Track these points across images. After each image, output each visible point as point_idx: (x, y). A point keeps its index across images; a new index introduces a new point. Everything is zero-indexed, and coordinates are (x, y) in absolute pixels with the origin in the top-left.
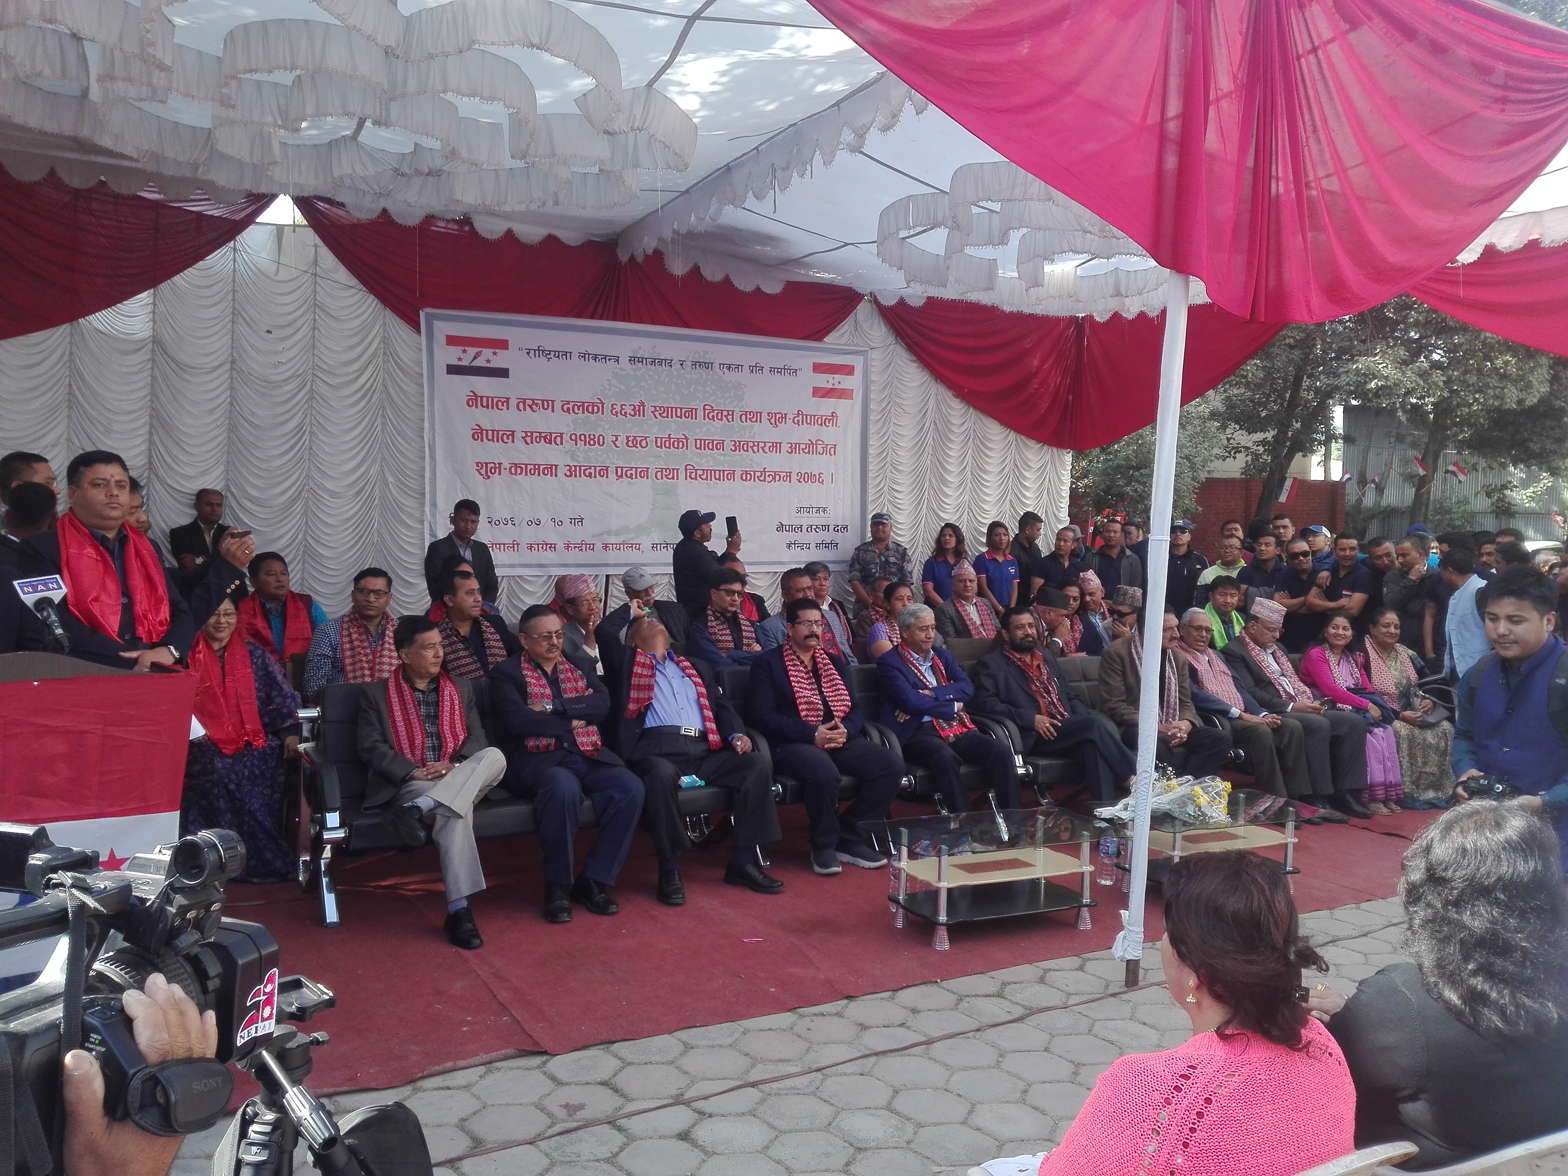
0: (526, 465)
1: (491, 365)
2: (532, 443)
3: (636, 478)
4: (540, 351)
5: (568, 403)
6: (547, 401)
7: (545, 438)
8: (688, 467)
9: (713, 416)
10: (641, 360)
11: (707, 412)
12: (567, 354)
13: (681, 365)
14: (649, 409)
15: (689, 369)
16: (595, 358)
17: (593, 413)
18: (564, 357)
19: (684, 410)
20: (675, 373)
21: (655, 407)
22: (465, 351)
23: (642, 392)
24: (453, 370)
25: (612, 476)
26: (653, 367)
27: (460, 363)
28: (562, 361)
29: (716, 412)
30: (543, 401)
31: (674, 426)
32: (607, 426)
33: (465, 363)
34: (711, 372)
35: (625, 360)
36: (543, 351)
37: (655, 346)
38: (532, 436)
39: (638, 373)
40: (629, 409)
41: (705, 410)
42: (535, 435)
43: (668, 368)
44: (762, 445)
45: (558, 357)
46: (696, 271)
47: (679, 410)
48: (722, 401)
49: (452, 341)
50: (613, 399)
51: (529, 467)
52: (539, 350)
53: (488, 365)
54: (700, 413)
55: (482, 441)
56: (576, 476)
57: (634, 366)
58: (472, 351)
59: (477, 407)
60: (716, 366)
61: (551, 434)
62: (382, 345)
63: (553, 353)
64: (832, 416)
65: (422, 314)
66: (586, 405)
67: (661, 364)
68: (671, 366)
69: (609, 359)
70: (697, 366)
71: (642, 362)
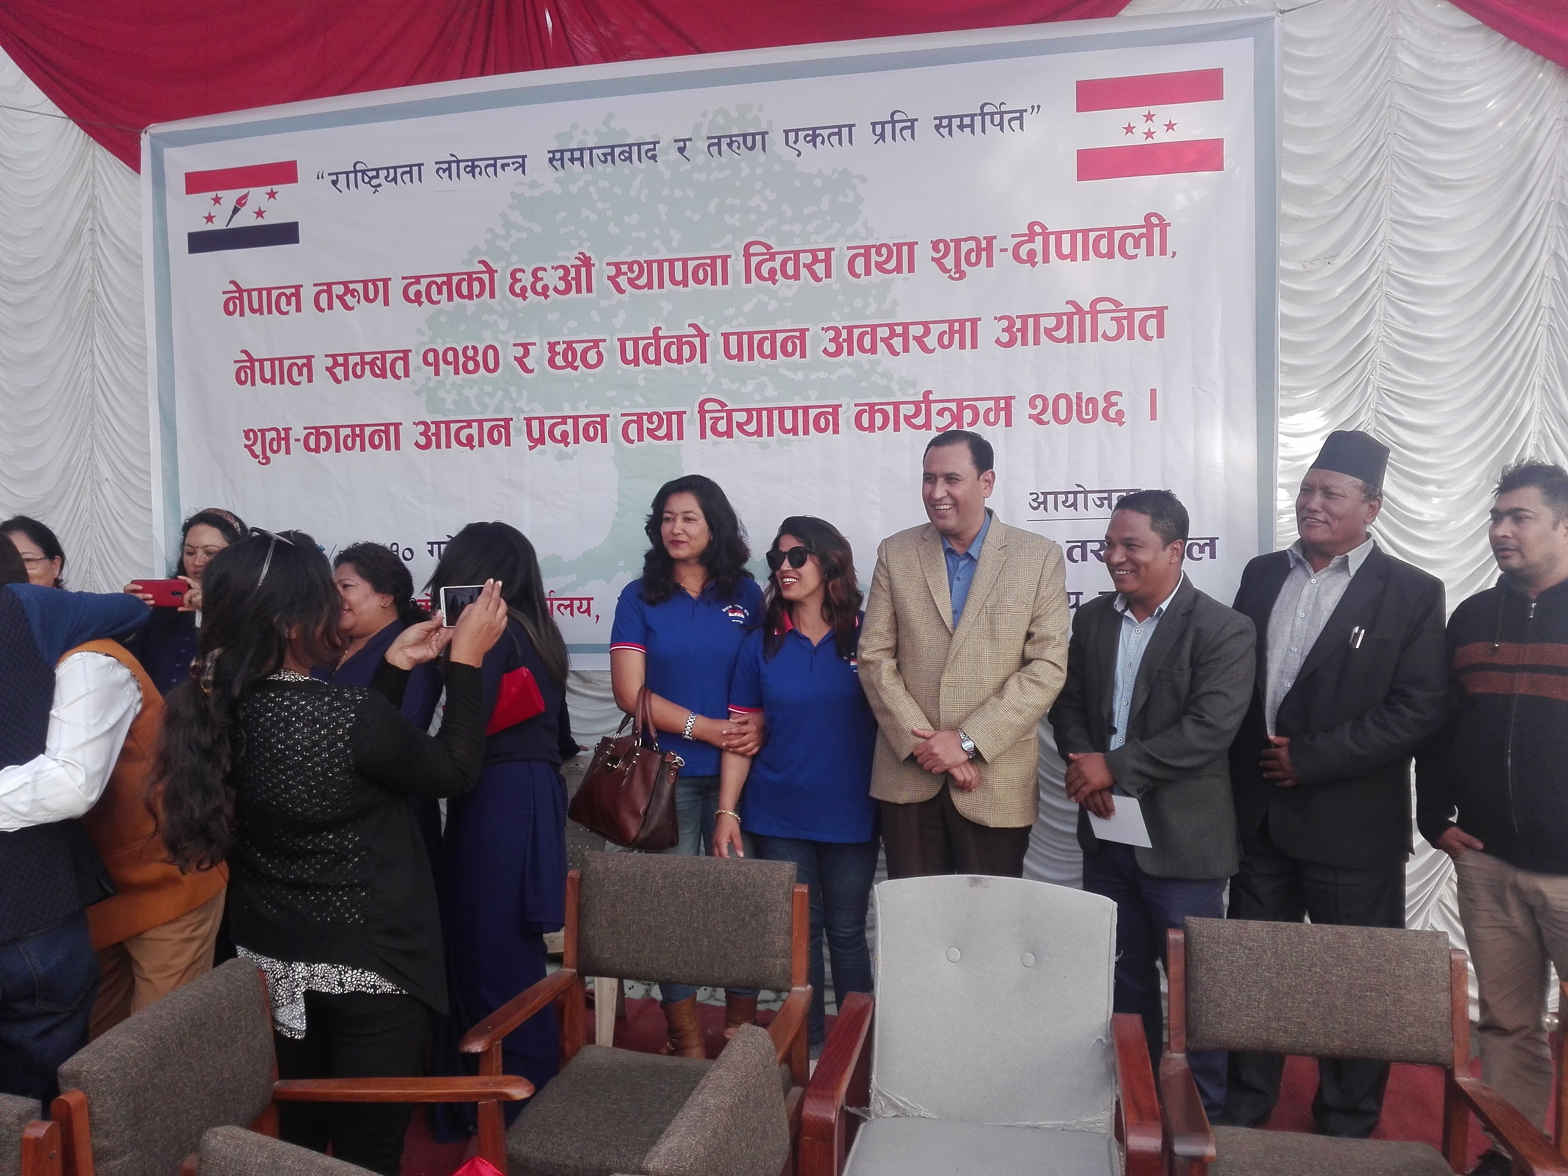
0: (337, 428)
1: (269, 220)
2: (346, 378)
3: (576, 441)
4: (358, 173)
5: (417, 280)
6: (374, 282)
7: (372, 363)
8: (707, 407)
9: (772, 271)
10: (577, 155)
11: (754, 261)
12: (413, 170)
13: (681, 150)
14: (601, 272)
15: (701, 159)
16: (472, 168)
17: (470, 296)
18: (407, 177)
19: (691, 265)
20: (667, 174)
21: (617, 265)
22: (217, 200)
23: (583, 234)
24: (200, 242)
25: (520, 439)
26: (609, 168)
27: (210, 227)
28: (405, 188)
29: (779, 258)
30: (365, 283)
31: (667, 307)
32: (503, 324)
33: (219, 225)
34: (762, 158)
35: (538, 161)
36: (363, 172)
37: (611, 116)
38: (345, 365)
39: (574, 188)
40: (552, 279)
41: (747, 255)
42: (352, 360)
43: (646, 161)
44: (917, 331)
45: (395, 179)
47: (678, 266)
48: (797, 228)
49: (195, 183)
50: (514, 258)
51: (344, 432)
52: (356, 172)
53: (260, 222)
54: (736, 265)
55: (253, 384)
56: (438, 446)
57: (561, 173)
58: (230, 197)
59: (242, 314)
60: (776, 138)
61: (383, 354)
63: (382, 174)
64: (1149, 225)
65: (144, 137)
66: (455, 279)
67: (630, 158)
68: (654, 158)
69: (503, 166)
70: (724, 147)
71: (581, 159)
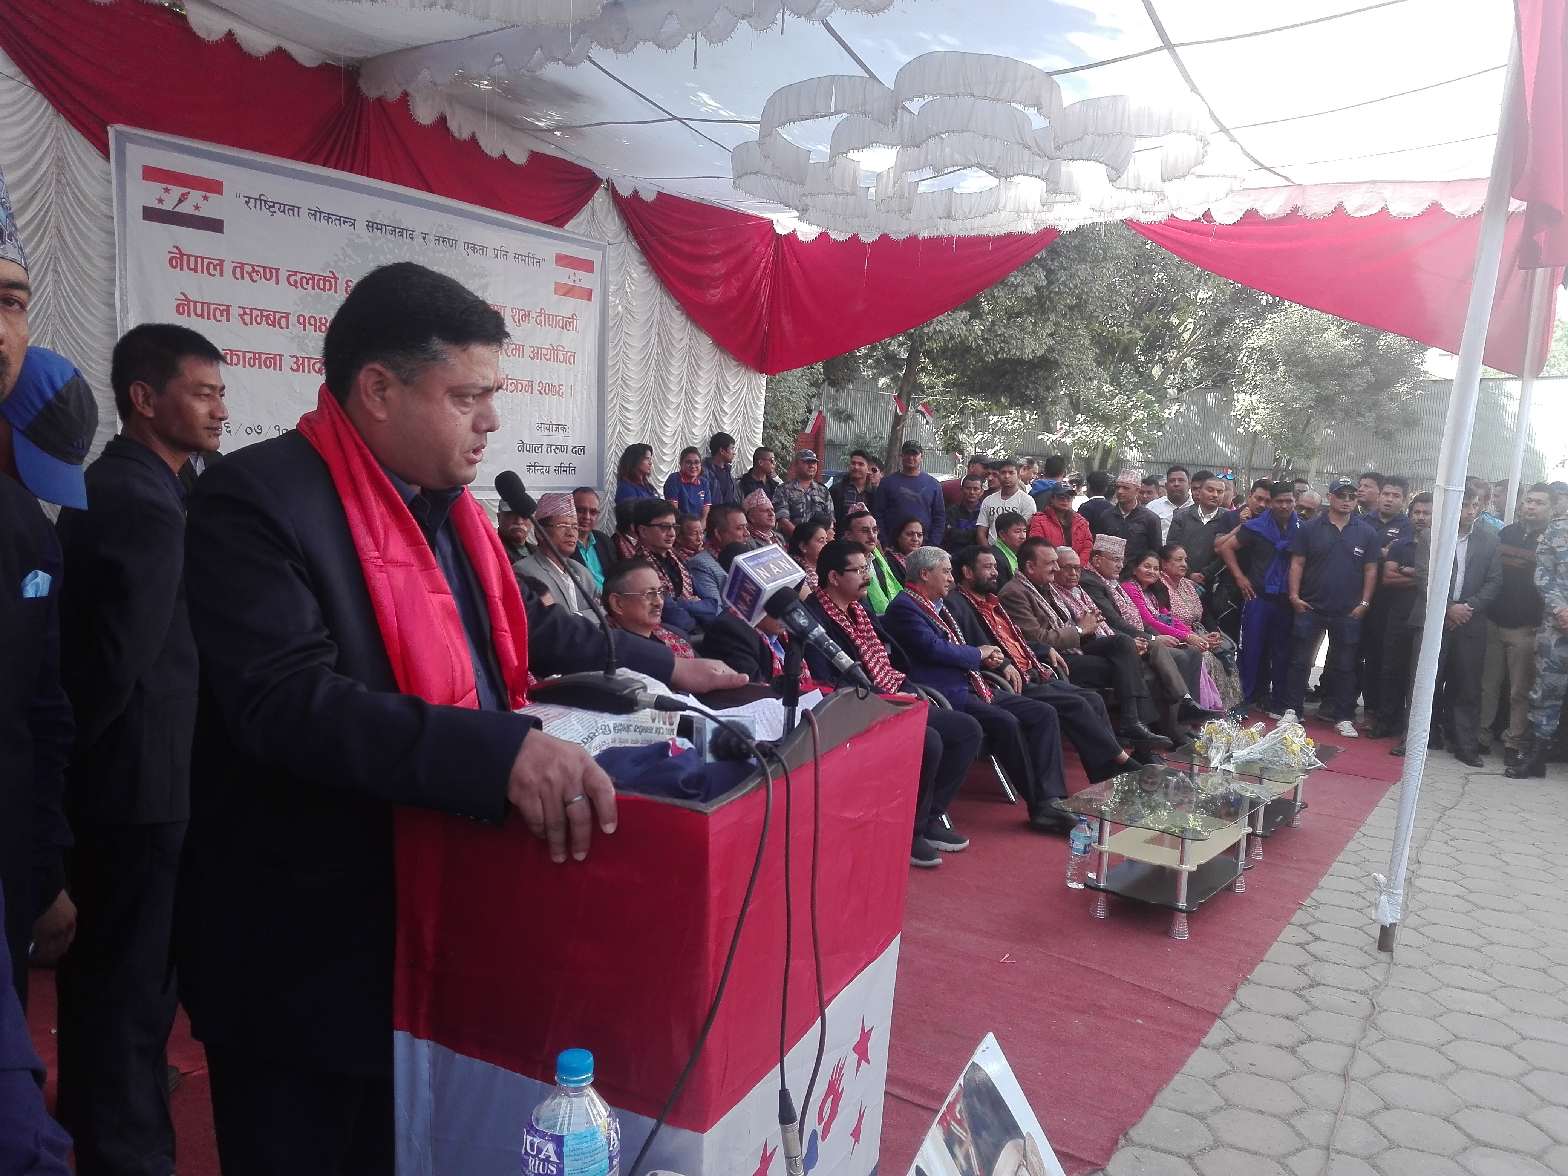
0: (244, 352)
1: (201, 213)
2: (251, 323)
4: (261, 201)
5: (296, 273)
6: (270, 269)
7: (267, 317)
10: (380, 227)
12: (294, 209)
13: (424, 238)
15: (432, 245)
16: (328, 217)
17: (324, 289)
18: (291, 212)
20: (417, 249)
22: (167, 190)
24: (150, 214)
26: (393, 238)
27: (160, 206)
28: (288, 218)
30: (265, 268)
33: (168, 206)
34: (455, 252)
35: (361, 224)
36: (266, 202)
37: (395, 212)
38: (251, 315)
39: (377, 244)
42: (255, 313)
43: (409, 240)
45: (284, 211)
46: (442, 121)
49: (151, 174)
50: (348, 274)
51: (248, 355)
53: (197, 213)
55: (189, 316)
56: (303, 371)
57: (371, 234)
58: (177, 191)
59: (182, 269)
60: (461, 244)
61: (274, 313)
62: (53, 169)
63: (277, 206)
64: (573, 318)
65: (111, 131)
66: (316, 278)
67: (402, 236)
68: (412, 238)
69: (344, 222)
70: (441, 242)
71: (381, 229)
